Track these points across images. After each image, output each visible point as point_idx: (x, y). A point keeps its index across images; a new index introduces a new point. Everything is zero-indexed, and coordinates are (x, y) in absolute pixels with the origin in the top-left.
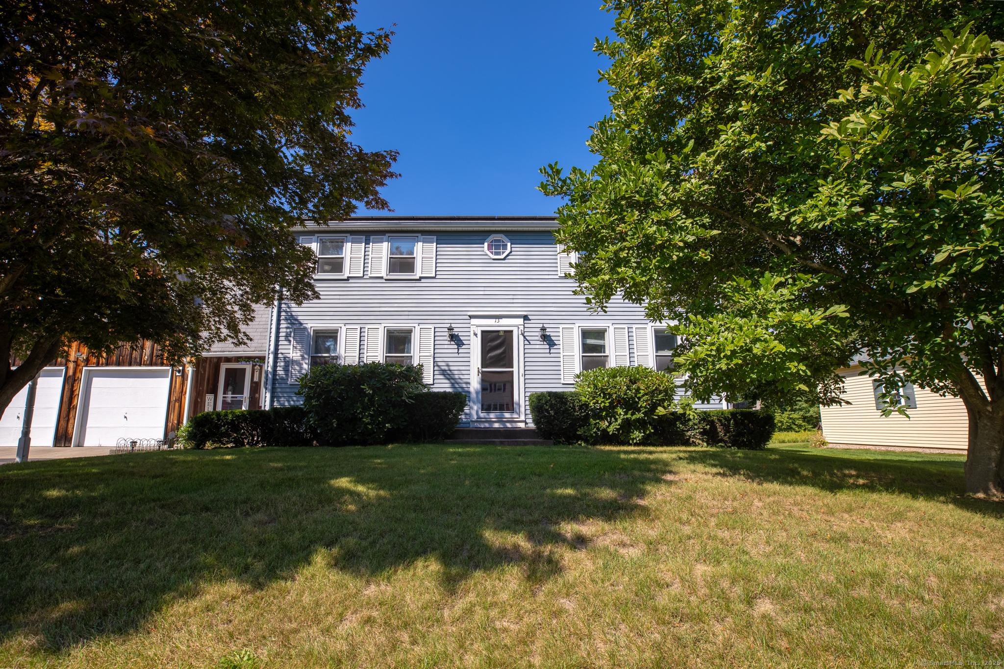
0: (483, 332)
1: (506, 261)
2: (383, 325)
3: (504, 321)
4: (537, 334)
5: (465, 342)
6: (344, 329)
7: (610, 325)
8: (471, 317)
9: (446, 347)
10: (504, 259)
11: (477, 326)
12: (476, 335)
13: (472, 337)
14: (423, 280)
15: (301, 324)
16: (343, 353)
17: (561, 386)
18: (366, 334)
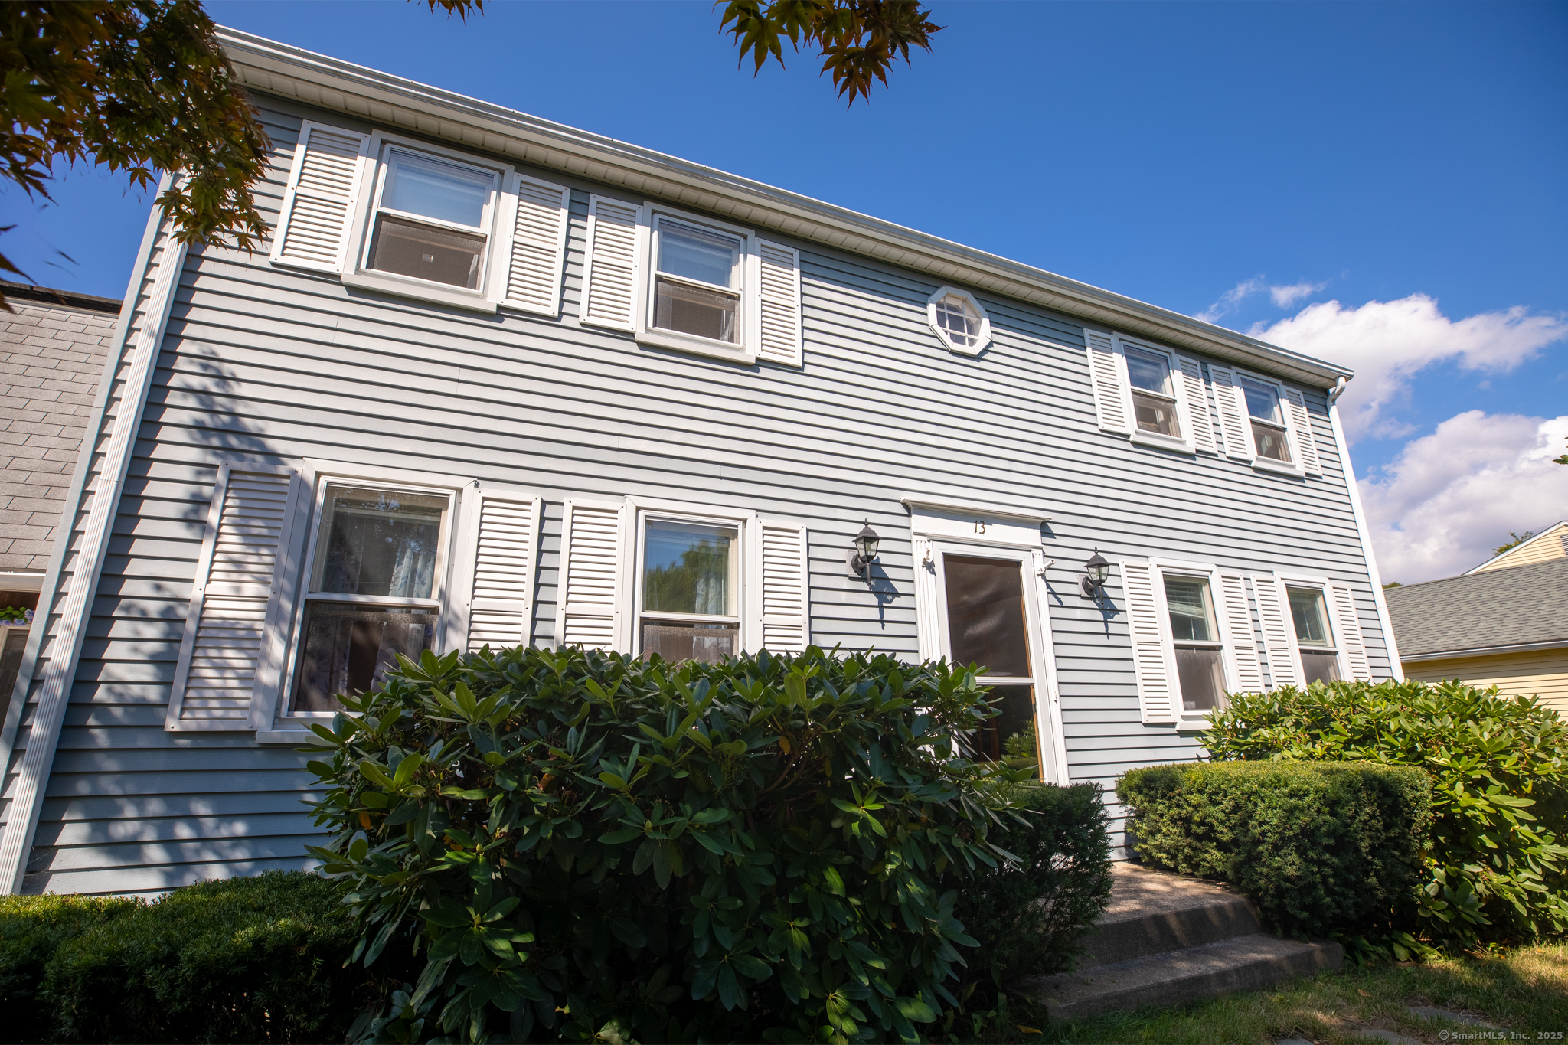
0: (948, 558)
1: (982, 364)
2: (631, 503)
3: (997, 533)
4: (1074, 577)
5: (900, 587)
6: (472, 498)
7: (1212, 567)
8: (910, 508)
9: (844, 597)
10: (977, 358)
11: (933, 539)
12: (929, 566)
13: (920, 573)
14: (764, 372)
15: (274, 457)
16: (461, 600)
17: (1140, 729)
18: (565, 529)
